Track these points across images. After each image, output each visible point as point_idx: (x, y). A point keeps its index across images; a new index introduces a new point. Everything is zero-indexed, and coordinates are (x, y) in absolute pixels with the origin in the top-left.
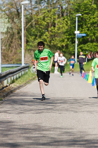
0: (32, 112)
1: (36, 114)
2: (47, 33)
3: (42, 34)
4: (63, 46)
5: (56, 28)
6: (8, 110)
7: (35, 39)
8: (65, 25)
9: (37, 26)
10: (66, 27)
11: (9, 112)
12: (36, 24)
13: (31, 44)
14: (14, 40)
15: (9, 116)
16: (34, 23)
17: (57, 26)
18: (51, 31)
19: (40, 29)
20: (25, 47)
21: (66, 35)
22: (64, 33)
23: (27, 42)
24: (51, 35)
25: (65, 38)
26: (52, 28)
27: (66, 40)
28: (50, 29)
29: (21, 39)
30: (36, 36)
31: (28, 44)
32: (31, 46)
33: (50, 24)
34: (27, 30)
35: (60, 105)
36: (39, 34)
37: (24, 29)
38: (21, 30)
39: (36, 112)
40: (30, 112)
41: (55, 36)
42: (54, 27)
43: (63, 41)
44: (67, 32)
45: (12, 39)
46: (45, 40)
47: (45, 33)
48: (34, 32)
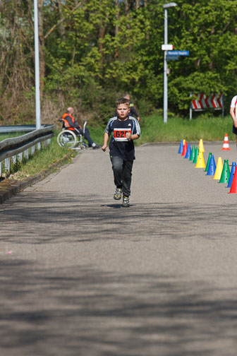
0: (66, 238)
1: (75, 244)
2: (95, 50)
3: (83, 52)
4: (133, 82)
5: (117, 39)
6: (7, 234)
7: (66, 65)
8: (137, 30)
9: (71, 34)
10: (141, 36)
12: (67, 29)
13: (56, 77)
14: (15, 70)
15: (9, 250)
16: (63, 26)
17: (118, 32)
18: (104, 45)
19: (79, 41)
20: (43, 84)
21: (142, 55)
22: (137, 50)
23: (47, 72)
24: (105, 56)
25: (139, 63)
26: (108, 37)
27: (141, 66)
28: (101, 41)
29: (33, 66)
30: (69, 57)
31: (50, 77)
32: (57, 82)
33: (102, 31)
34: (46, 43)
35: (132, 220)
36: (75, 52)
37: (40, 42)
38: (33, 44)
39: (76, 239)
40: (60, 239)
41: (113, 57)
42: (113, 34)
43: (134, 69)
44: (143, 47)
45: (11, 65)
46: (90, 68)
47: (89, 50)
48: (63, 49)
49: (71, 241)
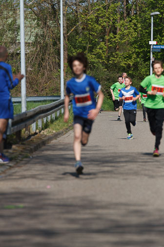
2: (102, 44)
3: (94, 46)
4: (129, 66)
5: (118, 36)
8: (132, 30)
9: (86, 32)
10: (135, 35)
12: (83, 29)
14: (47, 57)
16: (81, 27)
17: (119, 32)
18: (109, 41)
20: (66, 67)
21: (135, 48)
22: (132, 44)
24: (109, 48)
25: (133, 53)
26: (111, 35)
27: (134, 56)
28: (107, 37)
30: (84, 48)
33: (107, 29)
34: (68, 38)
36: (88, 45)
37: (64, 37)
42: (115, 33)
43: (130, 57)
46: (99, 56)
47: (99, 44)
48: (80, 42)
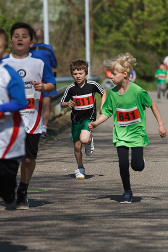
0: (106, 159)
1: (112, 163)
3: (121, 23)
4: (157, 45)
5: (146, 13)
6: (63, 156)
7: (109, 32)
11: (66, 160)
13: (101, 41)
15: (65, 168)
17: (146, 9)
18: (137, 18)
19: (118, 15)
22: (160, 21)
23: (95, 37)
24: (137, 26)
25: (162, 30)
26: (139, 12)
27: (163, 34)
28: (134, 15)
29: (84, 32)
31: (97, 40)
32: (103, 44)
33: (135, 6)
34: (94, 16)
35: (154, 146)
38: (84, 17)
39: (113, 160)
40: (101, 160)
41: (143, 26)
42: (143, 10)
43: (158, 35)
44: (164, 19)
46: (126, 34)
49: (109, 162)
